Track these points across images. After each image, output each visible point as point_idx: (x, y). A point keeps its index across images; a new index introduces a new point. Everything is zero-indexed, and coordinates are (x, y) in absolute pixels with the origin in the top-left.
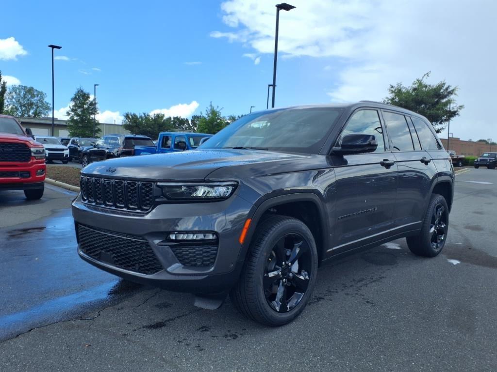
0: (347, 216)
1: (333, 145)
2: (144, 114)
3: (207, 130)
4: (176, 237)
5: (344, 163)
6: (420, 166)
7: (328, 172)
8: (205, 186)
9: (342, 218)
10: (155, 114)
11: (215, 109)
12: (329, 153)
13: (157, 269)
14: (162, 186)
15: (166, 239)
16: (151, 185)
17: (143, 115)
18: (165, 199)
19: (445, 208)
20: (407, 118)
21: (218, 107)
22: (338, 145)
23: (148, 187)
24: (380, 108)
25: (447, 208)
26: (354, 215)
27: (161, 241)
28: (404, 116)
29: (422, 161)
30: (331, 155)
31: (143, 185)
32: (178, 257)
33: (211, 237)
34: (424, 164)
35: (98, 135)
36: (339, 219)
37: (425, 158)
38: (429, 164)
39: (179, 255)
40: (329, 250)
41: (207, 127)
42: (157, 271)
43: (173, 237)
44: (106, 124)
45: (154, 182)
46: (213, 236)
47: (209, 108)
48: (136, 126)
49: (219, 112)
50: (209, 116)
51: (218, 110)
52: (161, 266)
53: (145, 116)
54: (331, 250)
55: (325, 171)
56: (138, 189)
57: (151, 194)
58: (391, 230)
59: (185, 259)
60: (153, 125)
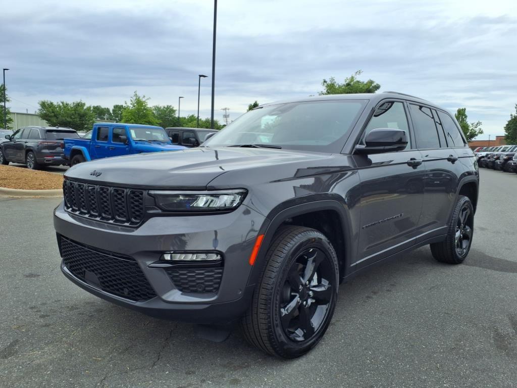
0: (372, 225)
1: (356, 143)
2: (63, 103)
3: (133, 121)
4: (171, 257)
5: (368, 164)
6: (447, 166)
7: (351, 175)
8: (207, 195)
9: (366, 227)
10: (74, 103)
11: (141, 98)
12: (352, 152)
13: (150, 296)
14: (155, 195)
15: (160, 260)
16: (142, 194)
17: (61, 104)
18: (160, 211)
19: (471, 210)
20: (432, 110)
21: (144, 97)
22: (362, 143)
23: (138, 196)
24: (406, 100)
25: (473, 209)
26: (379, 223)
27: (153, 262)
28: (430, 109)
29: (449, 160)
30: (354, 154)
31: (133, 193)
32: (175, 281)
33: (214, 257)
34: (450, 163)
35: (9, 125)
36: (363, 228)
37: (452, 156)
38: (456, 162)
39: (175, 279)
40: (352, 265)
41: (133, 117)
42: (150, 298)
43: (167, 257)
44: (17, 114)
45: (145, 190)
46: (217, 256)
47: (135, 98)
48: (55, 116)
49: (145, 101)
50: (134, 106)
51: (144, 100)
52: (154, 292)
53: (63, 105)
54: (355, 264)
55: (347, 173)
56: (126, 197)
57: (141, 204)
58: (417, 237)
59: (184, 284)
60: (73, 115)
